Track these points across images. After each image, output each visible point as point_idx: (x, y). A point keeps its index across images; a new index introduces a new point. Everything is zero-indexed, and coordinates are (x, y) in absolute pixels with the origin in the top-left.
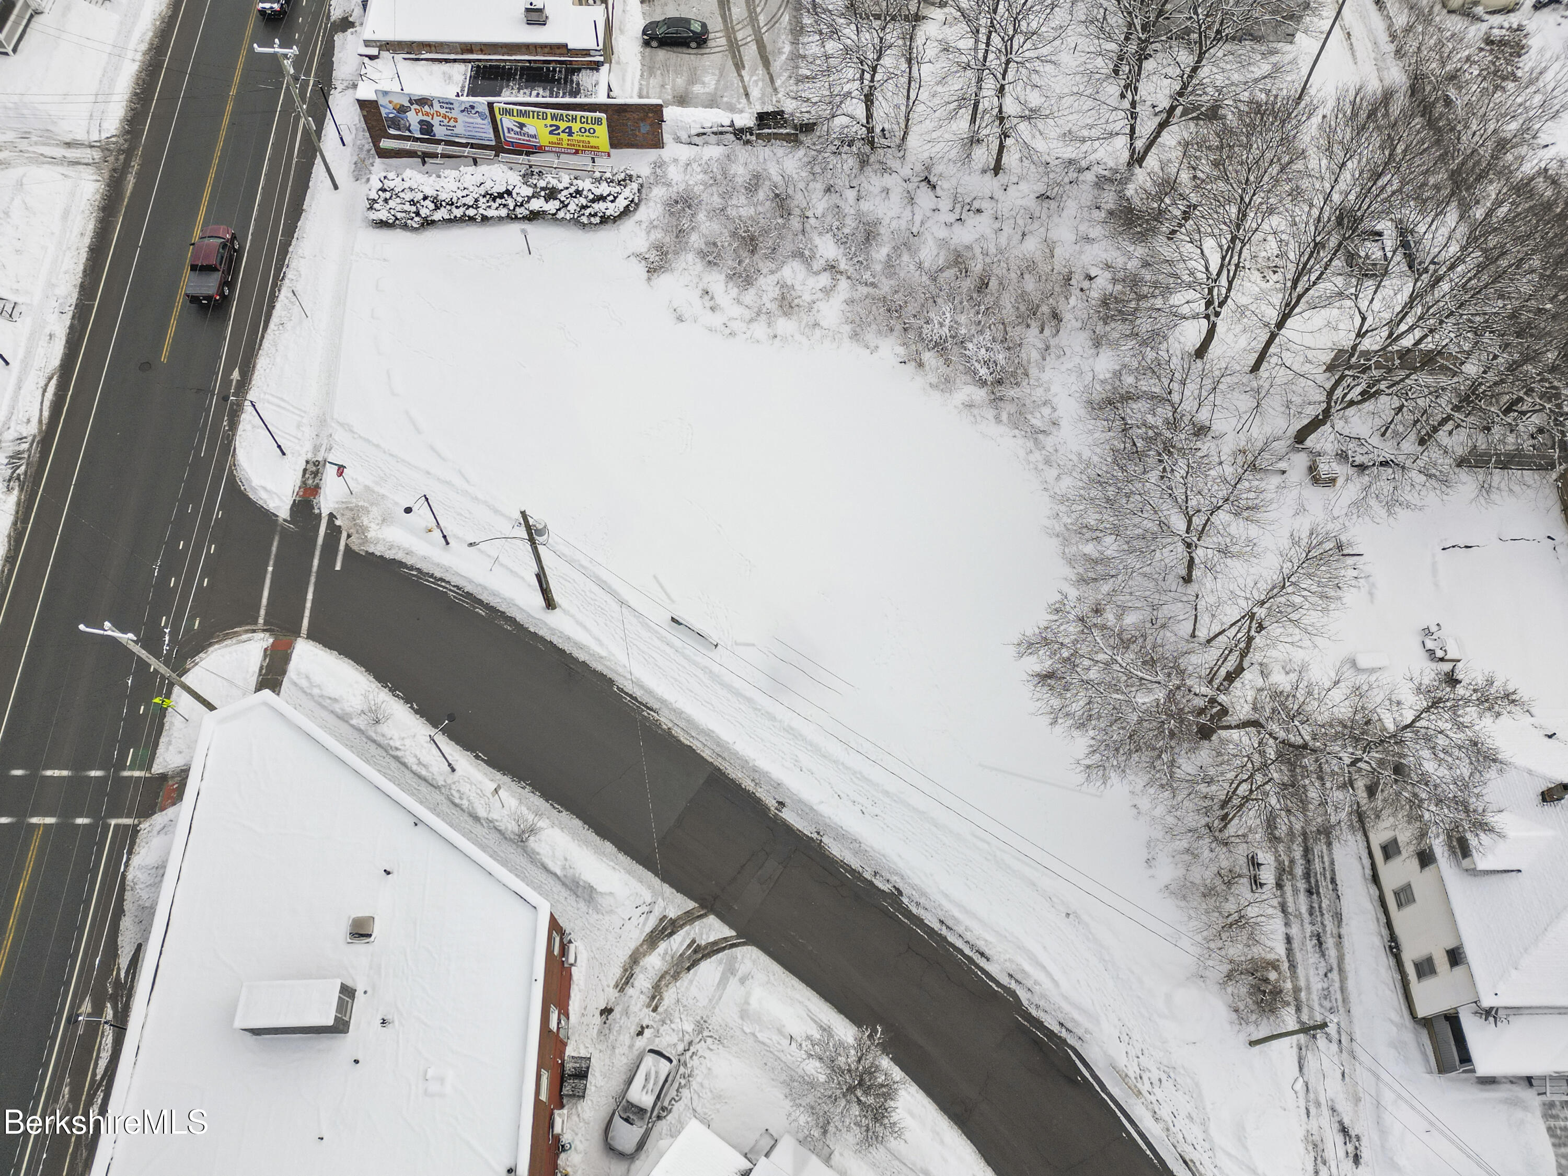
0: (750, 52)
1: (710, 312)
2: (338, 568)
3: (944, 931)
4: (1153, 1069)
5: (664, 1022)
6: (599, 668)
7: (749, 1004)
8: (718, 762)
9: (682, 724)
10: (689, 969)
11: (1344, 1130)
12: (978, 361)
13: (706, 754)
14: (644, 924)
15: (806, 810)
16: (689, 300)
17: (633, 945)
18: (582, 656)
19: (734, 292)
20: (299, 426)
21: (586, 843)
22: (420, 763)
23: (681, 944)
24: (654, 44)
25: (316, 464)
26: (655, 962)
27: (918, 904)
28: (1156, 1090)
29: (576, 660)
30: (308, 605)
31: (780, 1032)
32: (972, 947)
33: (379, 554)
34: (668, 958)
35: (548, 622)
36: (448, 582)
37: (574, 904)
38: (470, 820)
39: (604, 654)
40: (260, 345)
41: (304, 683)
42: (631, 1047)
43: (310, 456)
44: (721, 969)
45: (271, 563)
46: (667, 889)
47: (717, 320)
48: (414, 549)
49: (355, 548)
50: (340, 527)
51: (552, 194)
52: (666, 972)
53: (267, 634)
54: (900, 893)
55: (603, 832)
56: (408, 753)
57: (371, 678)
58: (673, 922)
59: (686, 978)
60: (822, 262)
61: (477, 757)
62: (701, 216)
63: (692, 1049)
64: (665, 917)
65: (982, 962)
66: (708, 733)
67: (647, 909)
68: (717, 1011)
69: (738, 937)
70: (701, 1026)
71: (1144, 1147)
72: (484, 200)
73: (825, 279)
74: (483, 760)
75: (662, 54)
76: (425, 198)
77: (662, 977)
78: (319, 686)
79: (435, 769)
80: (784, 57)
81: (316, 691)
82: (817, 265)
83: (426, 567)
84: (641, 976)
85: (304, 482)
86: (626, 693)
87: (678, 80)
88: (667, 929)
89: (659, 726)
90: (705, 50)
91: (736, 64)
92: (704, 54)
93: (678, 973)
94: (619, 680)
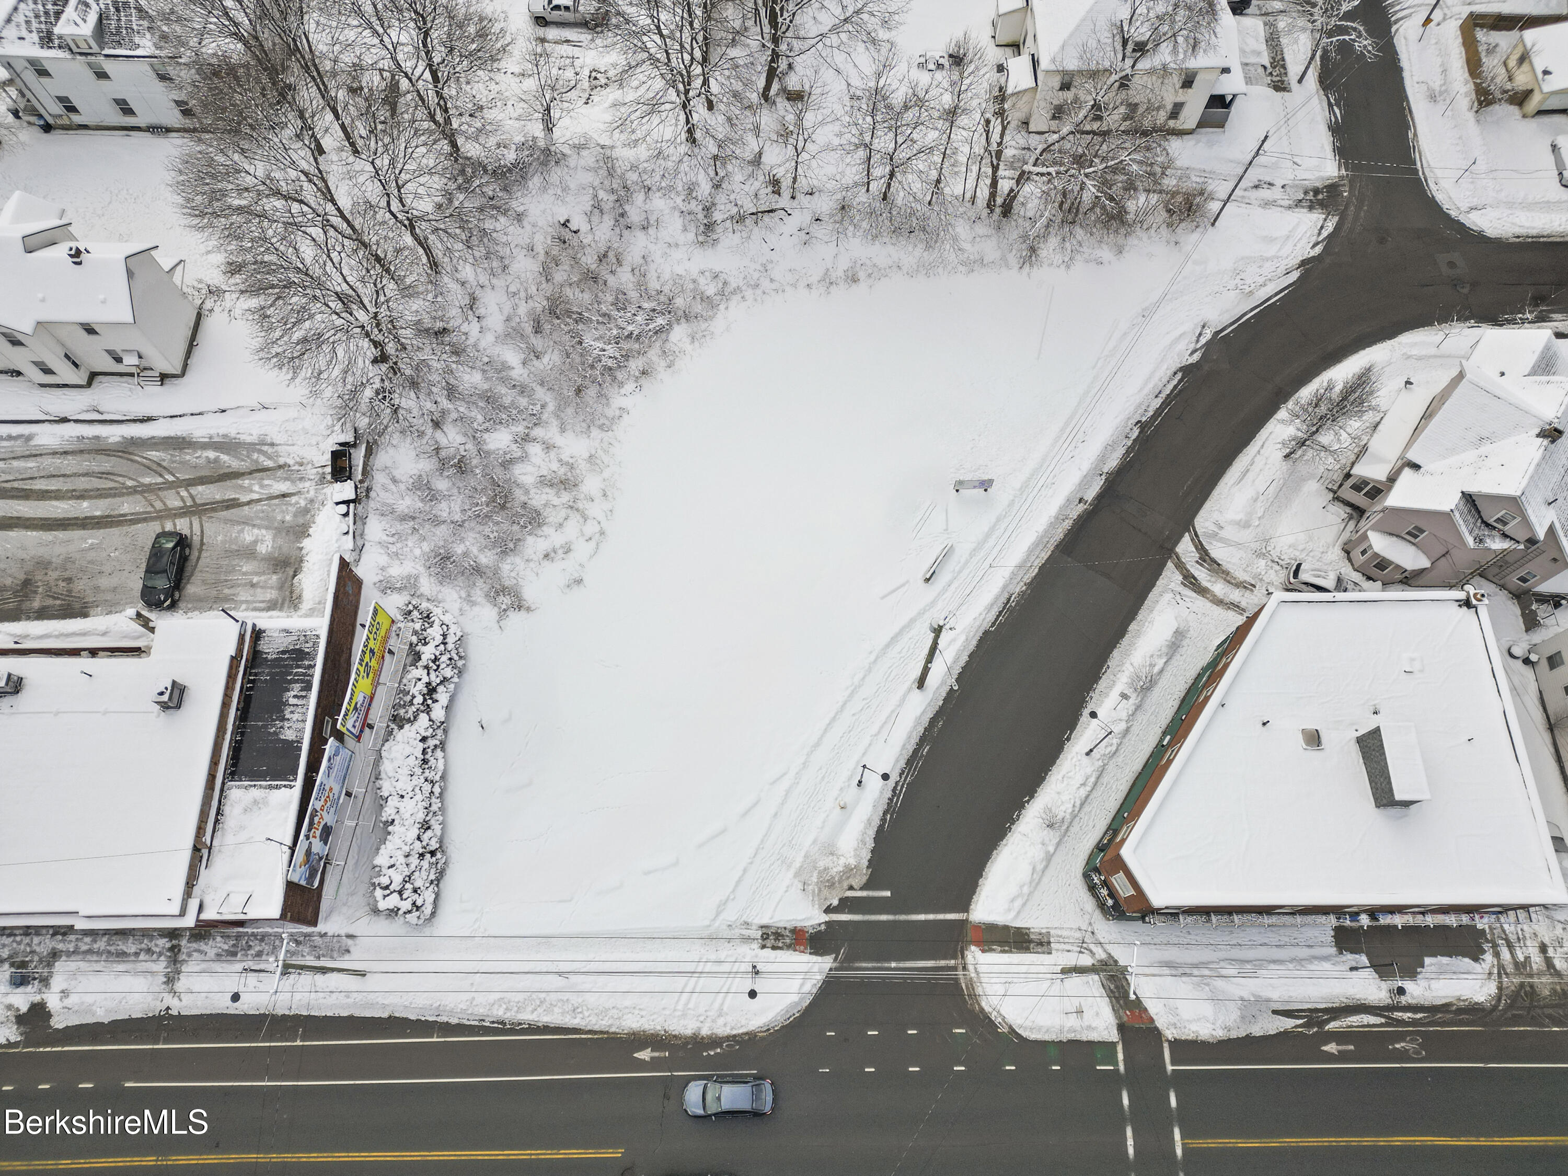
1: (571, 555)
2: (888, 894)
3: (1163, 395)
5: (1261, 580)
6: (974, 643)
7: (1241, 520)
8: (1051, 547)
9: (1021, 573)
10: (1219, 565)
11: (1256, 187)
13: (1045, 555)
14: (1191, 597)
15: (1085, 482)
16: (555, 572)
17: (1209, 604)
18: (964, 658)
19: (547, 530)
21: (1132, 644)
23: (1200, 571)
24: (177, 595)
25: (765, 937)
26: (1219, 588)
27: (1146, 411)
29: (968, 663)
30: (931, 917)
31: (1256, 500)
33: (870, 855)
34: (1213, 579)
35: (936, 686)
36: (897, 783)
37: (1185, 649)
38: (1129, 736)
39: (964, 637)
40: (602, 1032)
41: (1018, 903)
44: (1215, 543)
45: (886, 965)
46: (1160, 582)
47: (582, 550)
48: (865, 818)
49: (865, 879)
50: (841, 900)
51: (431, 690)
52: (1225, 580)
53: (966, 953)
54: (1139, 422)
55: (1121, 633)
56: (1077, 795)
57: (1004, 841)
58: (1185, 577)
59: (1226, 565)
60: (514, 447)
61: (1068, 739)
62: (460, 548)
63: (1277, 560)
64: (1182, 583)
66: (1030, 551)
67: (1178, 597)
68: (1246, 544)
69: (1189, 531)
70: (1260, 555)
72: (427, 771)
73: (535, 450)
74: (1071, 734)
76: (419, 838)
77: (1229, 582)
78: (1021, 887)
79: (1089, 770)
80: (224, 457)
81: (1026, 890)
82: (517, 451)
83: (882, 806)
84: (1231, 597)
85: (789, 947)
86: (996, 620)
87: (244, 569)
88: (1190, 581)
89: (1024, 593)
90: (196, 539)
91: (228, 508)
92: (202, 540)
93: (1223, 572)
94: (986, 625)
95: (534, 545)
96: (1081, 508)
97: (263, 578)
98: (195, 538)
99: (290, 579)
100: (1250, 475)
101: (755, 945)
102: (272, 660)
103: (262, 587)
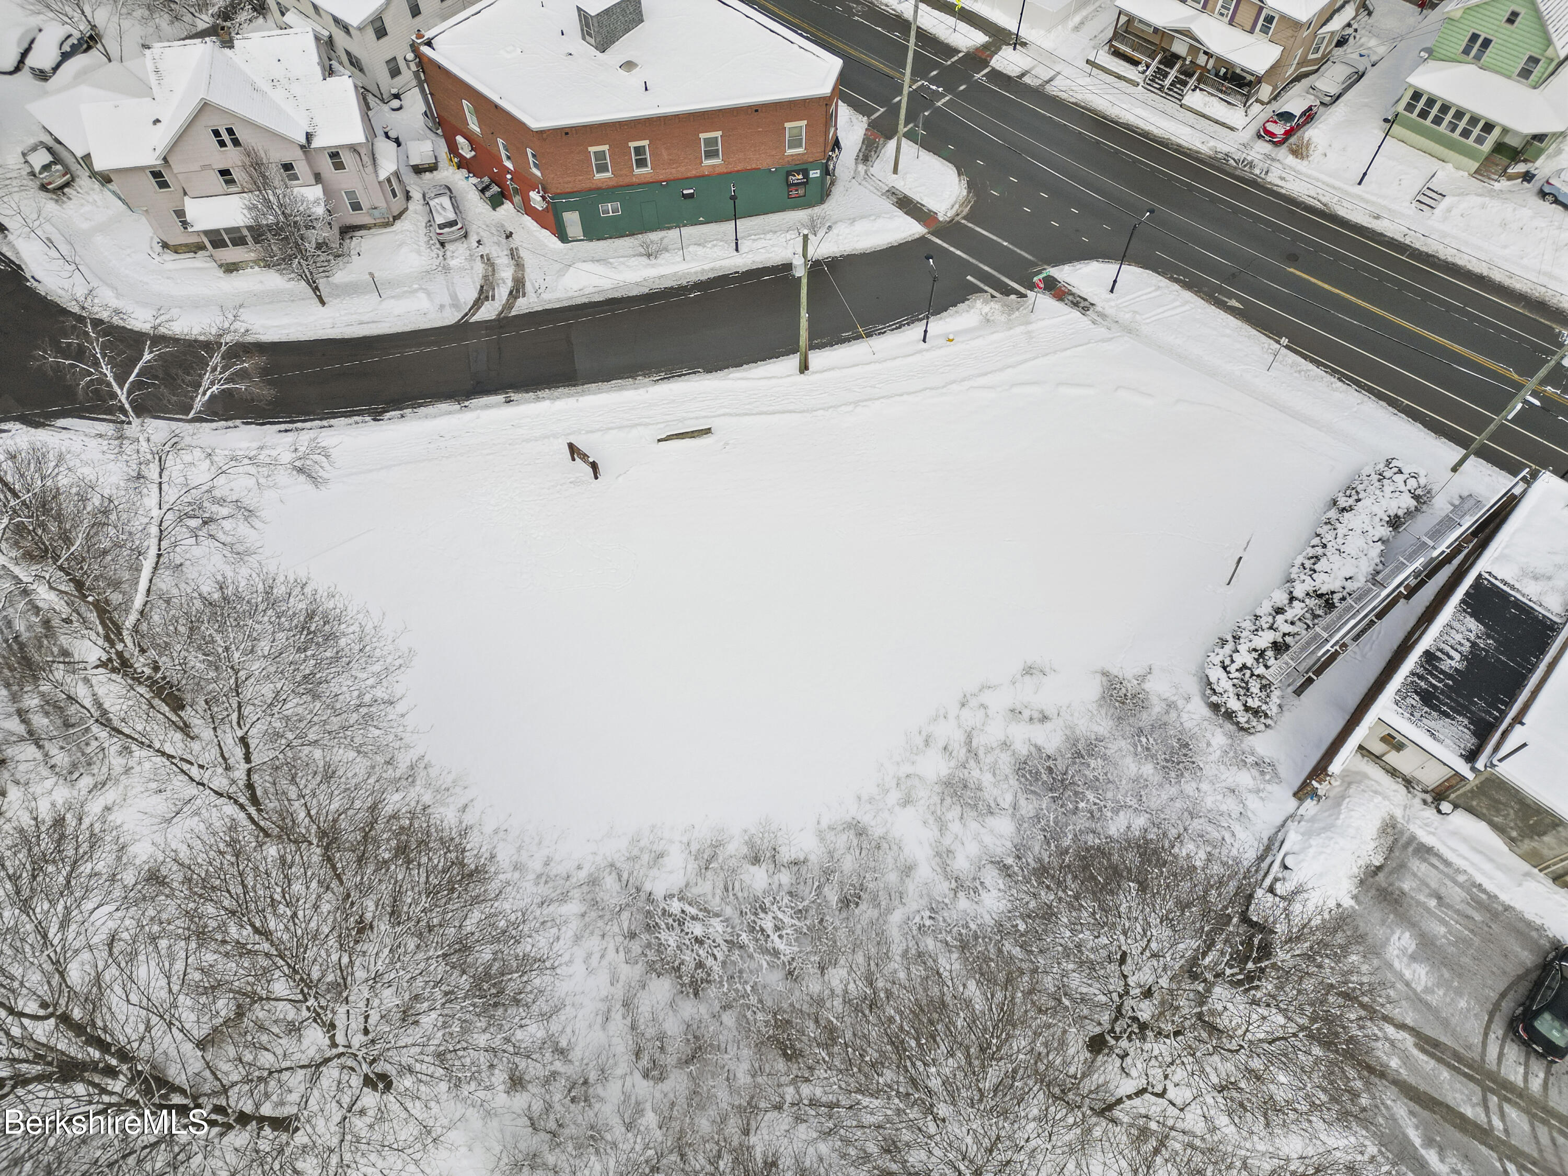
0: (1462, 1096)
1: (1015, 704)
2: (969, 277)
6: (726, 371)
7: (427, 297)
8: (579, 388)
9: (628, 386)
10: (482, 287)
13: (592, 386)
14: (533, 285)
16: (1047, 696)
17: (528, 270)
18: (747, 366)
19: (1023, 750)
21: (616, 288)
23: (500, 294)
25: (1086, 309)
26: (506, 274)
27: (357, 422)
29: (748, 363)
30: (950, 248)
32: (297, 429)
33: (959, 305)
34: (500, 282)
36: (892, 330)
41: (887, 217)
44: (462, 301)
45: (1011, 247)
46: (538, 308)
49: (979, 295)
50: (1010, 295)
53: (948, 220)
54: (375, 420)
56: (773, 237)
57: (855, 252)
58: (516, 298)
61: (737, 273)
63: (441, 258)
64: (524, 295)
65: (283, 427)
67: (539, 291)
68: (444, 282)
69: (467, 321)
70: (446, 269)
74: (730, 275)
77: (494, 270)
78: (874, 220)
81: (871, 217)
84: (507, 262)
86: (689, 374)
87: (1443, 930)
88: (517, 293)
89: (644, 376)
90: (1498, 1030)
91: (1436, 1044)
92: (1490, 1021)
93: (486, 280)
94: (703, 375)
95: (1050, 739)
96: (514, 396)
97: (1422, 898)
98: (1500, 1033)
99: (1386, 870)
100: (365, 318)
101: (1099, 308)
102: (1465, 716)
103: (1428, 886)
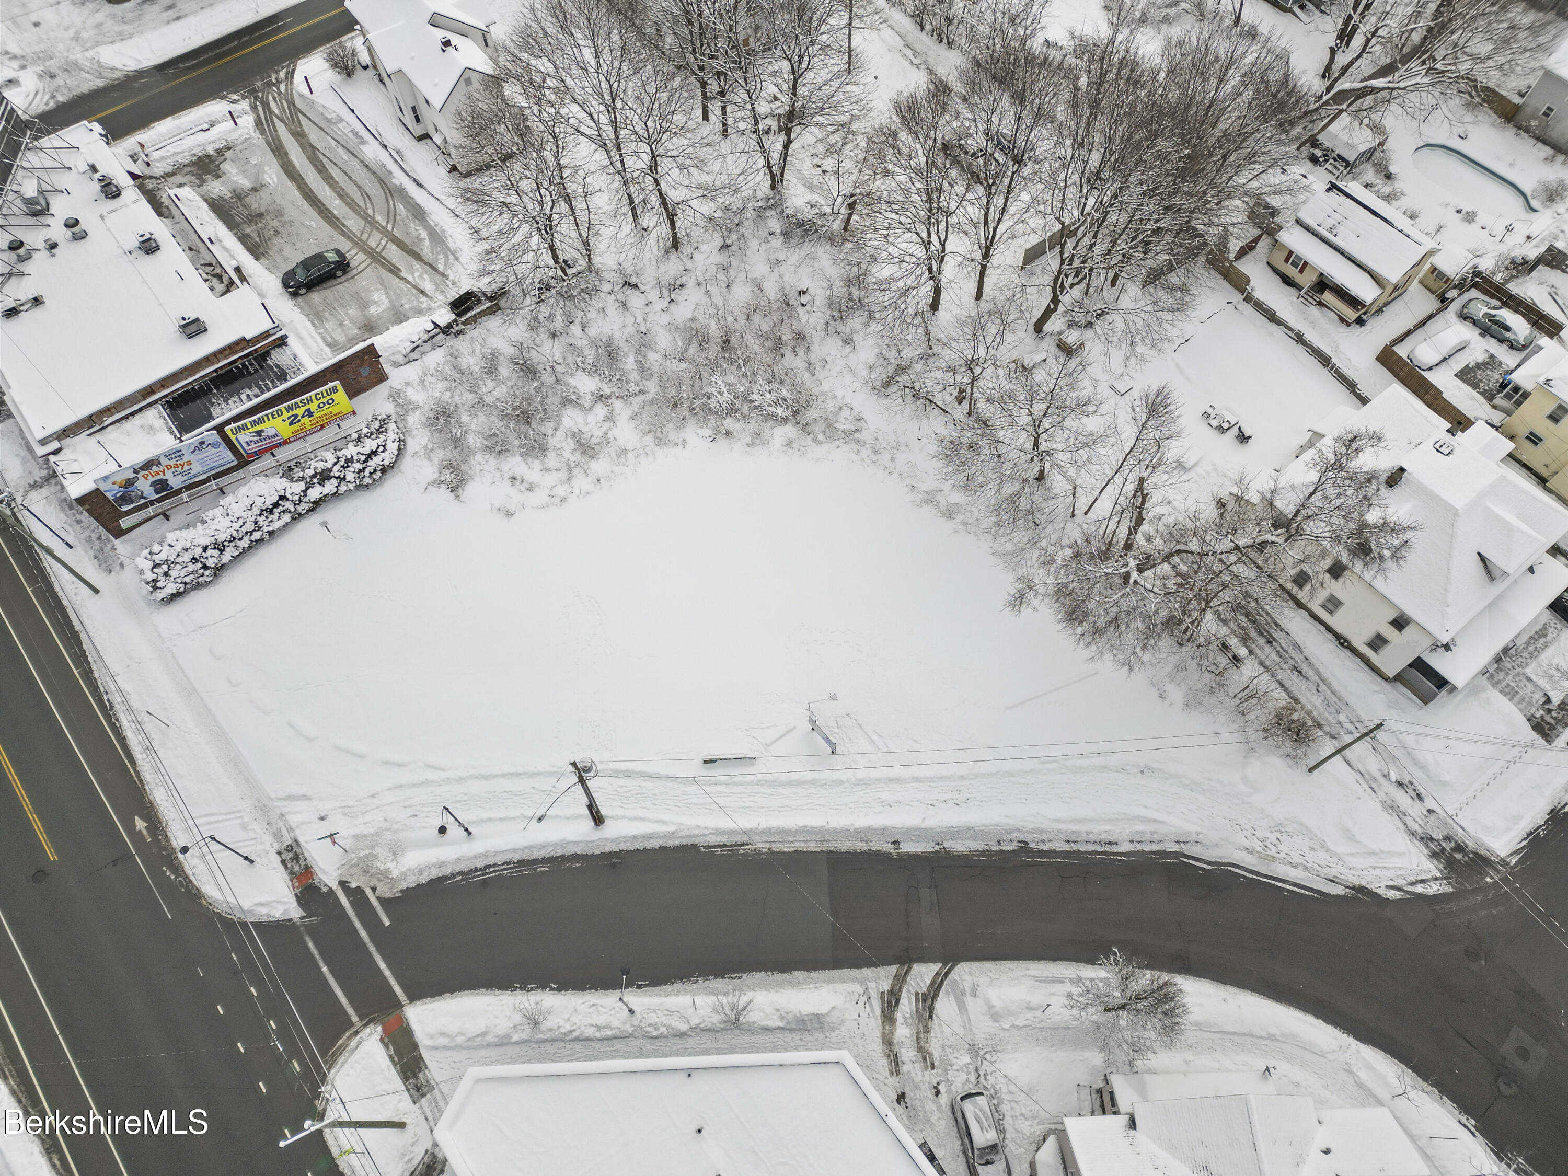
0: (393, 253)
1: (528, 493)
2: (387, 923)
3: (1075, 847)
4: (1269, 835)
6: (677, 842)
7: (993, 1007)
8: (825, 847)
9: (777, 838)
10: (931, 1017)
11: (1400, 784)
12: (770, 405)
13: (813, 847)
14: (873, 1011)
15: (916, 833)
16: (504, 493)
18: (656, 844)
19: (537, 464)
20: (244, 827)
21: (780, 985)
22: (599, 1028)
23: (910, 1003)
24: (303, 291)
25: (289, 849)
26: (903, 1032)
27: (1043, 841)
28: (1281, 847)
29: (653, 850)
30: (387, 973)
31: (1030, 1009)
32: (1100, 843)
33: (414, 885)
34: (909, 1021)
35: (607, 836)
36: (495, 865)
37: (811, 1038)
38: (676, 1040)
39: (672, 828)
40: (141, 781)
41: (443, 1041)
42: (939, 1108)
43: (277, 846)
44: (952, 998)
45: (321, 963)
46: (867, 972)
47: (539, 497)
48: (443, 858)
49: (388, 895)
50: (358, 887)
51: (324, 476)
53: (372, 1025)
54: (1026, 843)
55: (785, 967)
56: (583, 1028)
57: (497, 992)
58: (891, 992)
59: (935, 1024)
60: (589, 396)
61: (639, 987)
62: (465, 418)
63: (982, 1073)
64: (882, 995)
65: (1115, 849)
66: (804, 830)
67: (865, 998)
68: (975, 1030)
69: (945, 965)
71: (1303, 891)
72: (263, 518)
73: (600, 411)
74: (646, 986)
75: (316, 297)
76: (205, 549)
78: (460, 1034)
79: (616, 1023)
80: (427, 242)
81: (460, 1040)
82: (587, 401)
83: (464, 867)
84: (903, 1051)
85: (292, 873)
86: (715, 847)
87: (350, 312)
88: (891, 1001)
89: (760, 853)
90: (353, 273)
91: (391, 271)
92: (354, 276)
93: (926, 1026)
94: (700, 841)
95: (515, 464)
96: (888, 848)
97: (351, 326)
98: (354, 271)
102: (267, 364)
103: (343, 330)
